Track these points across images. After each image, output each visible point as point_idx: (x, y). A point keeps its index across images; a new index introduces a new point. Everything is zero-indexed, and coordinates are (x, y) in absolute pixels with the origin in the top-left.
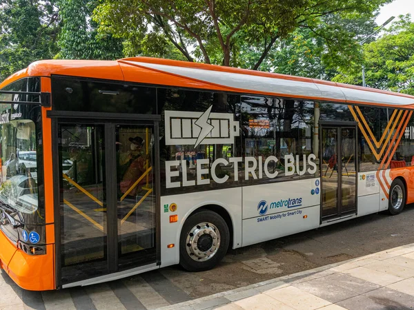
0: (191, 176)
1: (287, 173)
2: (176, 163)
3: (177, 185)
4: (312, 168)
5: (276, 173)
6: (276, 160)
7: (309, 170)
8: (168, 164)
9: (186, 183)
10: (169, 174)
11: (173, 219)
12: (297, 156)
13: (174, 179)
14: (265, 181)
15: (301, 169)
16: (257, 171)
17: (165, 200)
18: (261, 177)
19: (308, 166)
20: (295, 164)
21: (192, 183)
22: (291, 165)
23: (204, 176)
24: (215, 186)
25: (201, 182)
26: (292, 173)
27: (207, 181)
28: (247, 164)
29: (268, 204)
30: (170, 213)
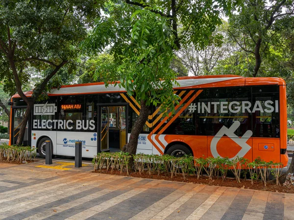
0: (40, 125)
1: (77, 128)
2: (36, 121)
3: (36, 127)
4: (92, 127)
5: (72, 127)
6: (72, 122)
7: (90, 128)
8: (34, 121)
9: (39, 127)
10: (34, 124)
11: (35, 138)
12: (83, 121)
13: (35, 126)
14: (67, 130)
15: (85, 126)
16: (63, 126)
17: (33, 132)
18: (65, 128)
19: (90, 126)
20: (82, 124)
21: (40, 128)
22: (80, 125)
23: (44, 126)
24: (47, 129)
25: (43, 127)
26: (80, 128)
27: (45, 128)
28: (59, 123)
29: (68, 140)
30: (34, 136)
